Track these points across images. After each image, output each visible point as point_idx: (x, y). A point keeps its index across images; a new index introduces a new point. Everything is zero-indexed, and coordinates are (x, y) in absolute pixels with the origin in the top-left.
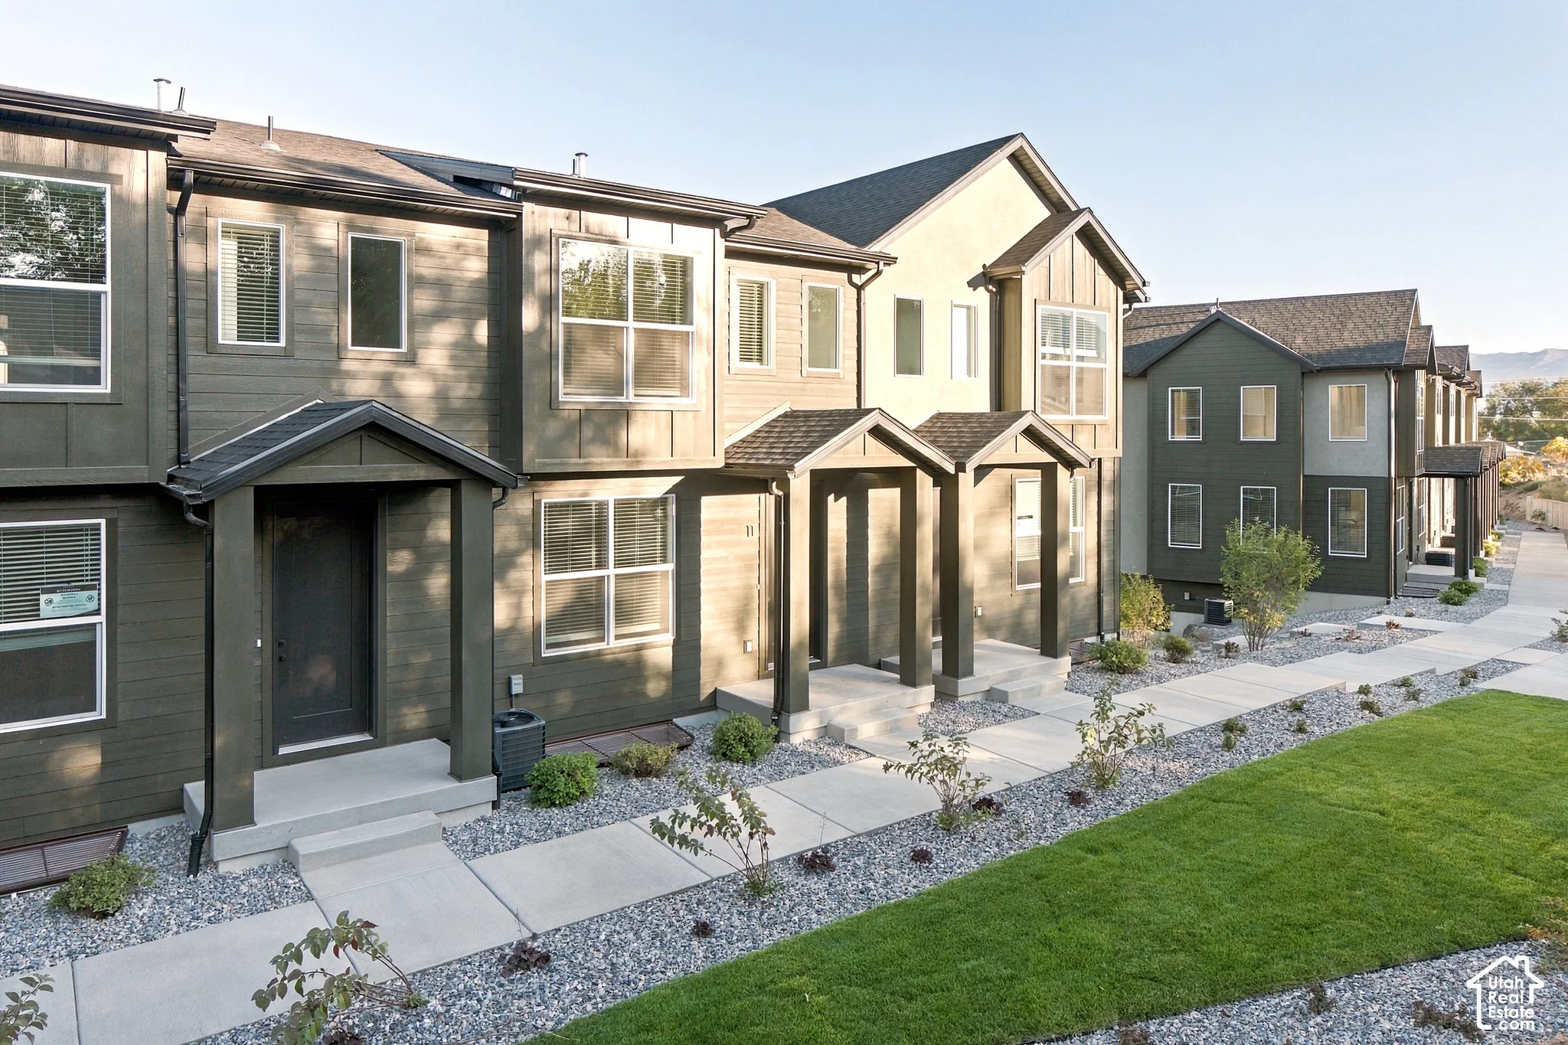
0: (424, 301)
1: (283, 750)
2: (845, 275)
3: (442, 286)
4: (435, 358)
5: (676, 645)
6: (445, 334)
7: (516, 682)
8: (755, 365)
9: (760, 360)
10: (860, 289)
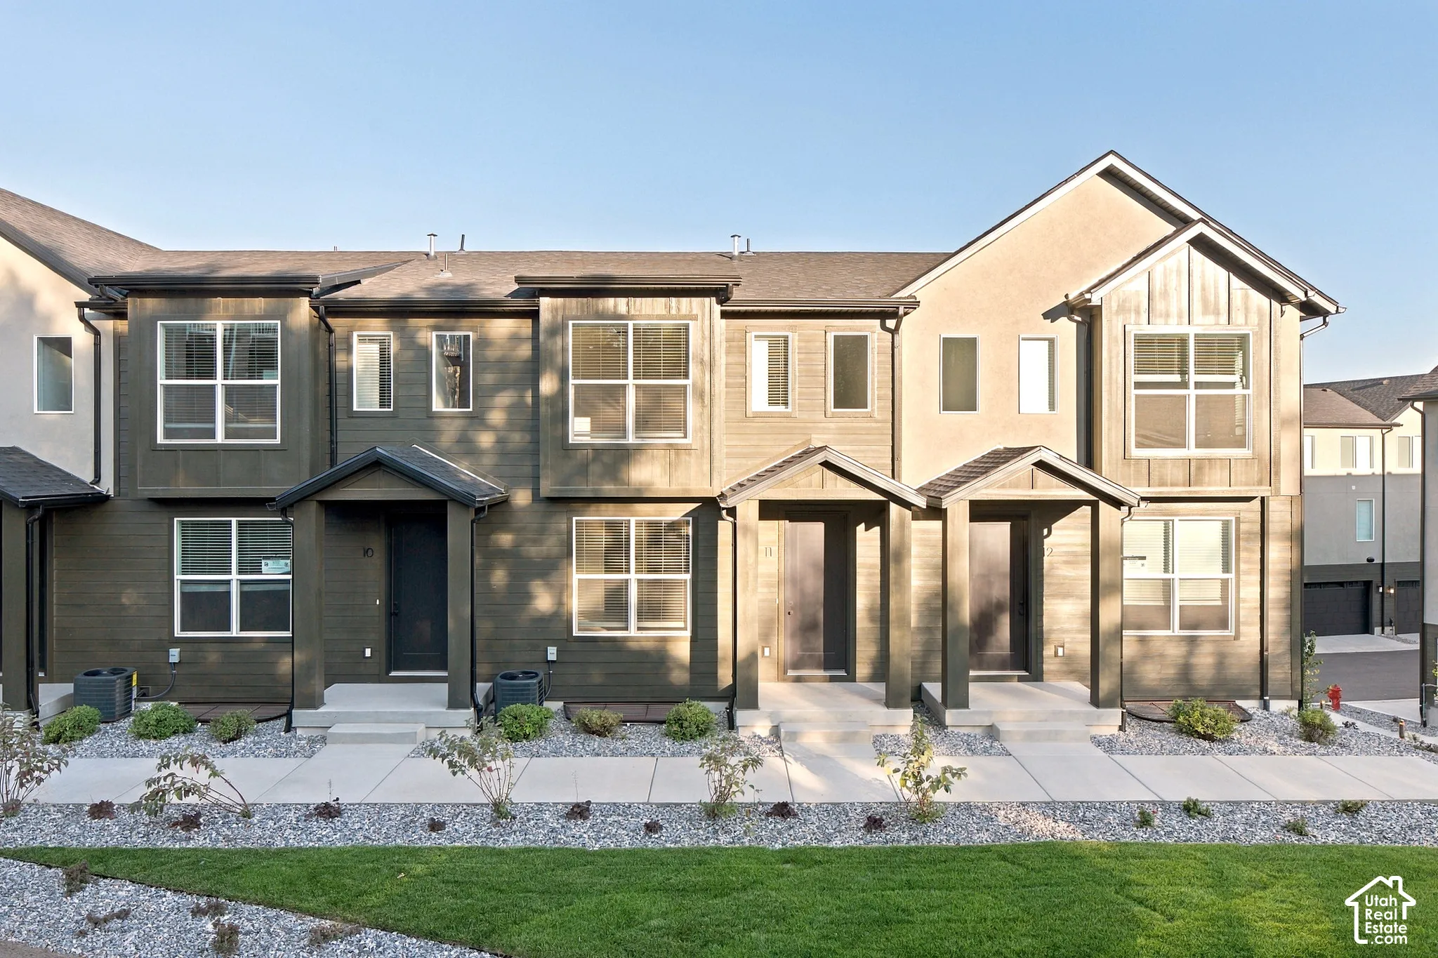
0: (489, 378)
1: (393, 674)
2: (877, 322)
3: (502, 364)
4: (496, 417)
5: (694, 640)
6: (504, 399)
7: (552, 651)
8: (781, 408)
9: (786, 404)
10: (894, 332)
